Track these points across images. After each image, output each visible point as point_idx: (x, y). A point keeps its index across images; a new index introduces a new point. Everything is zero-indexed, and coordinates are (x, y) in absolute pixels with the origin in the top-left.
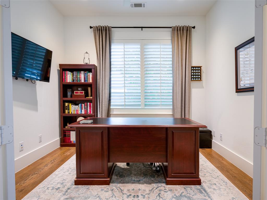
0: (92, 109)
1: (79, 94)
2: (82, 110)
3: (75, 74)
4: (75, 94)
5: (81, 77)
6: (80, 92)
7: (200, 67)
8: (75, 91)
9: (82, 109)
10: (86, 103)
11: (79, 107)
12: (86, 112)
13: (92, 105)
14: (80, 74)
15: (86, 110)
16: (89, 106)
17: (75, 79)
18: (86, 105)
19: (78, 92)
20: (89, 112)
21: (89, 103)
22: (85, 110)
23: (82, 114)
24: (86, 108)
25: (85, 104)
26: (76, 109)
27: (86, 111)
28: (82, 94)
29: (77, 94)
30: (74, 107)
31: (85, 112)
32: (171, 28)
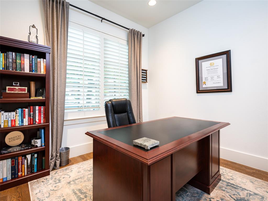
0: (42, 115)
1: (16, 92)
2: (24, 119)
3: (10, 56)
4: (7, 91)
5: (24, 64)
6: (19, 89)
7: (146, 71)
8: (7, 87)
9: (23, 117)
10: (32, 108)
11: (18, 115)
12: (32, 122)
13: (42, 109)
14: (22, 58)
15: (32, 118)
16: (37, 112)
17: (11, 65)
18: (32, 110)
19: (15, 89)
20: (37, 121)
21: (37, 108)
22: (30, 119)
23: (23, 125)
24: (32, 115)
25: (30, 109)
26: (10, 119)
27: (32, 120)
28: (23, 92)
29: (12, 92)
30: (6, 116)
31: (30, 122)
32: (128, 29)
